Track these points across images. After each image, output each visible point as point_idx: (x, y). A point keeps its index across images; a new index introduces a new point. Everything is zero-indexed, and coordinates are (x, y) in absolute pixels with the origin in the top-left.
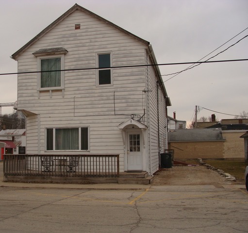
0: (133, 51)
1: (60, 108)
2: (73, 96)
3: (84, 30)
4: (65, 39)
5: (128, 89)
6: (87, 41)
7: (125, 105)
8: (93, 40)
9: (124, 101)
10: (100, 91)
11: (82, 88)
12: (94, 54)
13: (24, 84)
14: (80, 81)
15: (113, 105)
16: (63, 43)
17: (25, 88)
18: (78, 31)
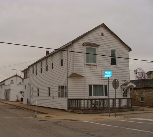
0: (125, 52)
1: (95, 74)
2: (101, 69)
3: (105, 37)
4: (97, 40)
5: (123, 69)
6: (107, 43)
7: (122, 76)
8: (109, 43)
9: (121, 74)
10: (112, 68)
11: (105, 66)
12: (109, 50)
13: (77, 59)
14: (104, 62)
15: (117, 75)
16: (96, 41)
17: (77, 61)
18: (102, 37)
